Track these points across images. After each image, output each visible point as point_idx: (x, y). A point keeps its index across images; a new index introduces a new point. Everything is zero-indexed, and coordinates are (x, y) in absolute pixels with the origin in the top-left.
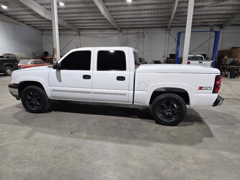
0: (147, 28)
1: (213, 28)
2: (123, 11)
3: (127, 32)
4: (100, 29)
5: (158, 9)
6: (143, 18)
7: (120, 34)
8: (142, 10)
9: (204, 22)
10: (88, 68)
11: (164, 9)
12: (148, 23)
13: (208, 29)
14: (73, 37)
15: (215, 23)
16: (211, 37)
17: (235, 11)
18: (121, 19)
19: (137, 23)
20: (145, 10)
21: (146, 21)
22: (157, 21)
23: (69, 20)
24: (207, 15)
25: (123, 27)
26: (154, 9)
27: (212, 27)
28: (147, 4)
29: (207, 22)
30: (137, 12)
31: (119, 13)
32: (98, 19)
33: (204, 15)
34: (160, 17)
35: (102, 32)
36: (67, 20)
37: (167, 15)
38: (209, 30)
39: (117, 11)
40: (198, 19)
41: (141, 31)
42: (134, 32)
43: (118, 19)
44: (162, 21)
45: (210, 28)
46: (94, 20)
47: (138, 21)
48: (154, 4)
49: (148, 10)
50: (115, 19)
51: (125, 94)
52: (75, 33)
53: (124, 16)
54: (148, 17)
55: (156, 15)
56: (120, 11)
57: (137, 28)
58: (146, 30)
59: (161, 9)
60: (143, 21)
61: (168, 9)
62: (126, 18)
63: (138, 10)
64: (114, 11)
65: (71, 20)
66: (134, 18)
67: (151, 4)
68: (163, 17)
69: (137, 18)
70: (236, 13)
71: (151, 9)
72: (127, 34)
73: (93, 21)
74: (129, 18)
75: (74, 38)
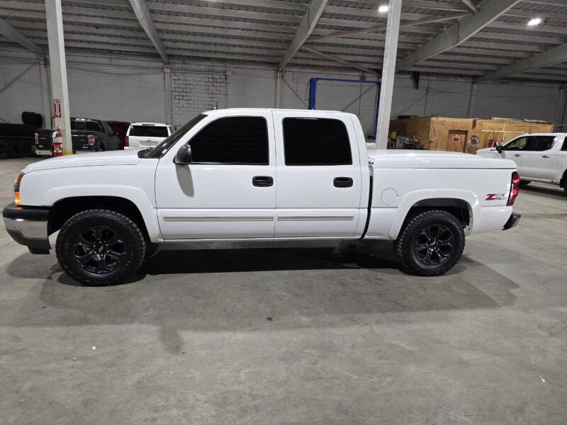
0: (233, 61)
1: (365, 74)
2: (184, 15)
3: (185, 66)
4: (110, 51)
5: (267, 22)
6: (229, 37)
7: (166, 70)
8: (230, 19)
9: (351, 62)
10: (264, 160)
11: (281, 23)
12: (237, 50)
13: (356, 76)
14: (25, 67)
15: (370, 66)
16: (362, 92)
17: (410, 47)
18: (174, 32)
19: (212, 48)
20: (237, 19)
21: (234, 46)
22: (259, 48)
23: (17, 19)
24: (360, 47)
25: (175, 52)
26: (260, 21)
27: (364, 72)
28: (247, 8)
29: (356, 62)
30: (218, 23)
31: (172, 19)
32: (109, 27)
33: (354, 47)
34: (268, 40)
35: (114, 61)
36: (11, 18)
37: (284, 37)
38: (358, 79)
39: (169, 13)
40: (341, 54)
41: (219, 67)
42: (202, 68)
43: (168, 32)
44: (271, 49)
45: (360, 74)
46: (97, 26)
47: (215, 44)
48: (262, 10)
49: (245, 20)
50: (159, 31)
51: (350, 218)
52: (33, 56)
53: (183, 28)
54: (242, 38)
55: (260, 35)
56: (177, 14)
57: (208, 59)
58: (231, 67)
59: (274, 23)
60: (228, 45)
61: (288, 24)
62: (188, 34)
63: (223, 18)
64: (161, 13)
65: (25, 19)
66: (209, 35)
67: (255, 9)
68: (274, 41)
69: (215, 36)
70: (410, 50)
71: (252, 21)
72: (186, 71)
73: (94, 30)
74: (195, 34)
75: (28, 70)
